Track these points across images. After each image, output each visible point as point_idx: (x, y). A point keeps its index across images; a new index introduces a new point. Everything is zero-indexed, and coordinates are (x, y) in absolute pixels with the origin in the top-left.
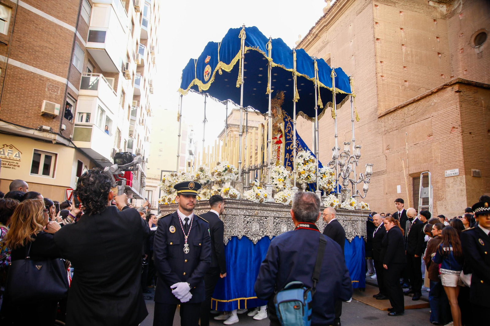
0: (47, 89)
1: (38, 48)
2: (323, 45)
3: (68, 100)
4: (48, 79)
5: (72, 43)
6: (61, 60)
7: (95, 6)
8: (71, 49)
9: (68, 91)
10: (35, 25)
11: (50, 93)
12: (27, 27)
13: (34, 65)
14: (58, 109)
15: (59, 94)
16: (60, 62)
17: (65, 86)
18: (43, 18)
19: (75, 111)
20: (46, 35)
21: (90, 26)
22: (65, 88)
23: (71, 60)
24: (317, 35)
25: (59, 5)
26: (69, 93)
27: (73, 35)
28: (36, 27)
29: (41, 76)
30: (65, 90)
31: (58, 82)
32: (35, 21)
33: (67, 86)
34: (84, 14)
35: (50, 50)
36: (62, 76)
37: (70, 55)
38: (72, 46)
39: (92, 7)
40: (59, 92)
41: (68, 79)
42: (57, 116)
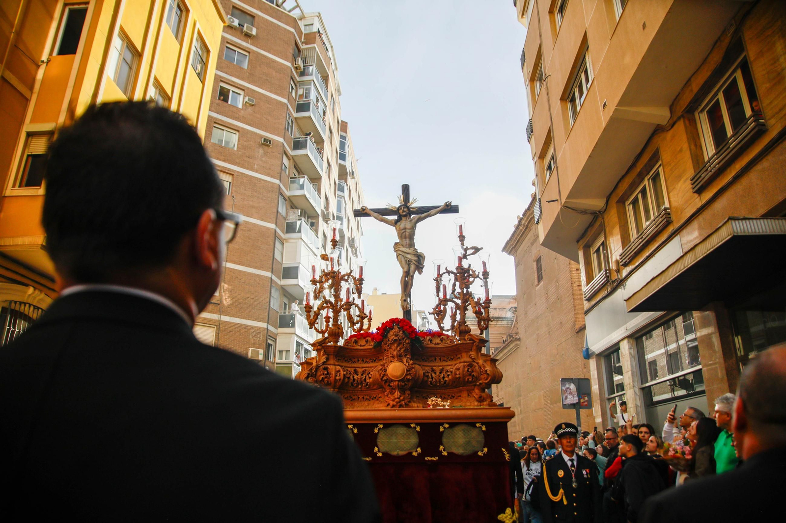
0: (251, 337)
1: (242, 300)
2: (534, 238)
3: (269, 341)
4: (252, 327)
5: (269, 289)
6: (261, 306)
7: (286, 242)
8: (269, 294)
9: (269, 334)
10: (239, 280)
11: (254, 340)
12: (233, 284)
13: (240, 317)
14: (261, 354)
15: (261, 339)
16: (260, 308)
17: (266, 330)
18: (244, 272)
19: (275, 350)
20: (247, 287)
21: (283, 262)
22: (266, 332)
23: (270, 304)
24: (527, 226)
25: (256, 256)
26: (269, 336)
27: (270, 280)
28: (240, 282)
29: (246, 325)
30: (266, 334)
31: (260, 328)
32: (239, 277)
33: (267, 329)
34: (277, 256)
35: (251, 300)
36: (263, 322)
37: (268, 300)
38: (269, 291)
39: (283, 244)
40: (261, 337)
41: (268, 323)
42: (261, 360)
